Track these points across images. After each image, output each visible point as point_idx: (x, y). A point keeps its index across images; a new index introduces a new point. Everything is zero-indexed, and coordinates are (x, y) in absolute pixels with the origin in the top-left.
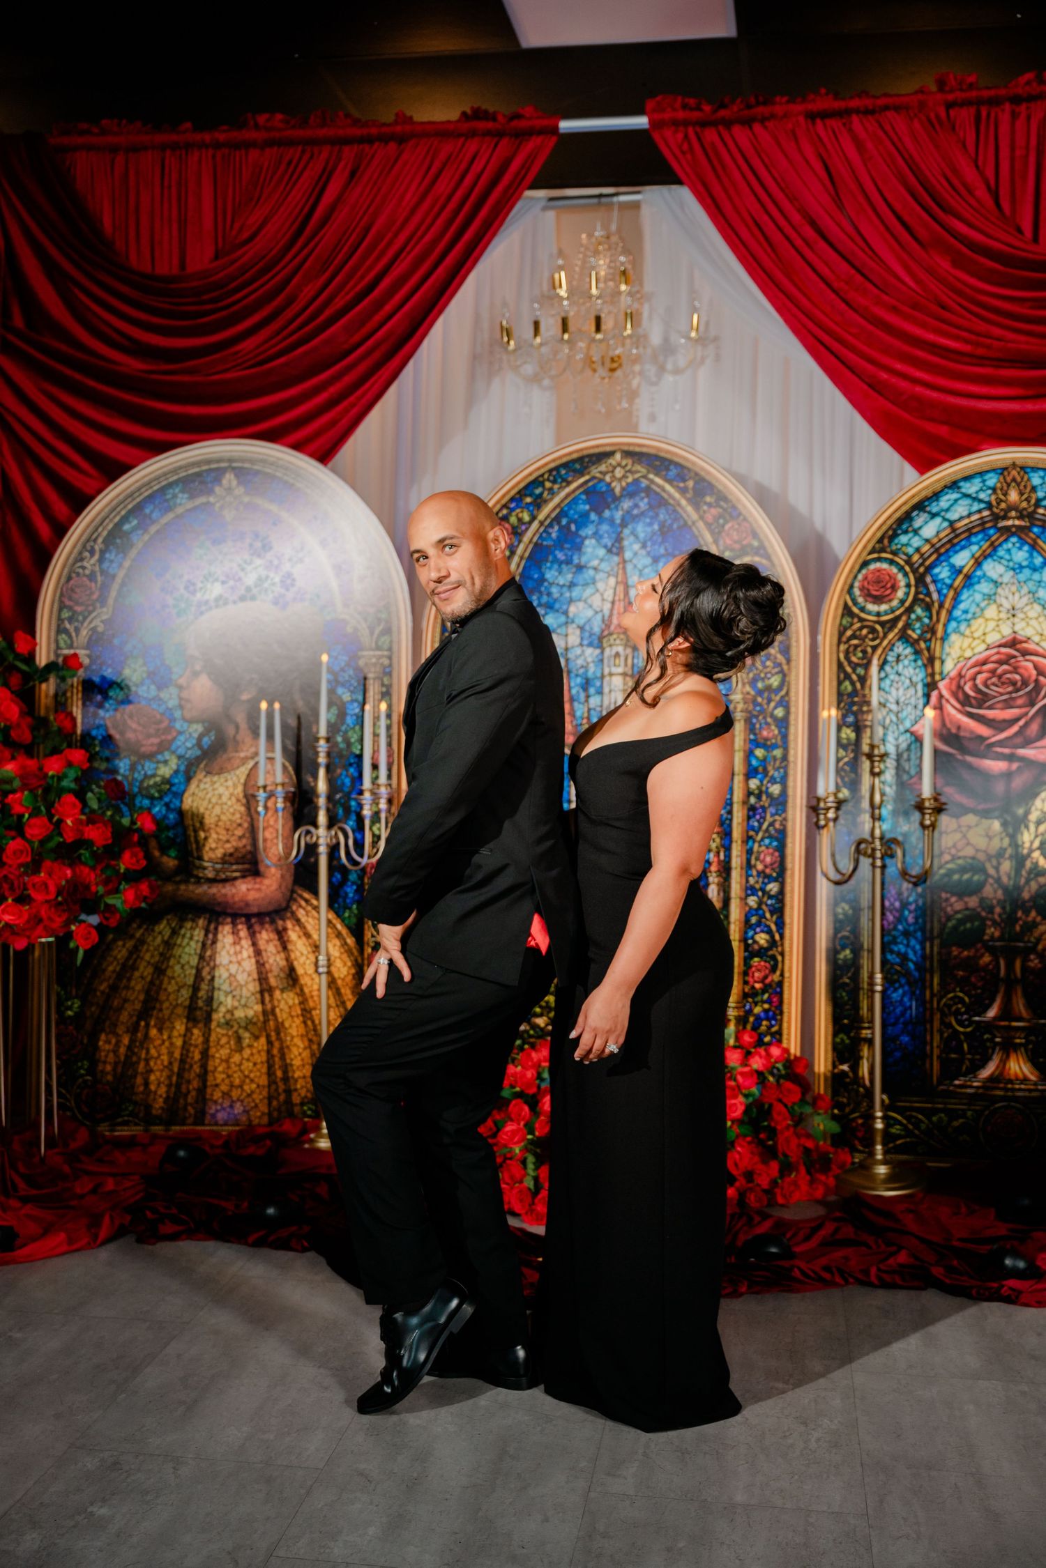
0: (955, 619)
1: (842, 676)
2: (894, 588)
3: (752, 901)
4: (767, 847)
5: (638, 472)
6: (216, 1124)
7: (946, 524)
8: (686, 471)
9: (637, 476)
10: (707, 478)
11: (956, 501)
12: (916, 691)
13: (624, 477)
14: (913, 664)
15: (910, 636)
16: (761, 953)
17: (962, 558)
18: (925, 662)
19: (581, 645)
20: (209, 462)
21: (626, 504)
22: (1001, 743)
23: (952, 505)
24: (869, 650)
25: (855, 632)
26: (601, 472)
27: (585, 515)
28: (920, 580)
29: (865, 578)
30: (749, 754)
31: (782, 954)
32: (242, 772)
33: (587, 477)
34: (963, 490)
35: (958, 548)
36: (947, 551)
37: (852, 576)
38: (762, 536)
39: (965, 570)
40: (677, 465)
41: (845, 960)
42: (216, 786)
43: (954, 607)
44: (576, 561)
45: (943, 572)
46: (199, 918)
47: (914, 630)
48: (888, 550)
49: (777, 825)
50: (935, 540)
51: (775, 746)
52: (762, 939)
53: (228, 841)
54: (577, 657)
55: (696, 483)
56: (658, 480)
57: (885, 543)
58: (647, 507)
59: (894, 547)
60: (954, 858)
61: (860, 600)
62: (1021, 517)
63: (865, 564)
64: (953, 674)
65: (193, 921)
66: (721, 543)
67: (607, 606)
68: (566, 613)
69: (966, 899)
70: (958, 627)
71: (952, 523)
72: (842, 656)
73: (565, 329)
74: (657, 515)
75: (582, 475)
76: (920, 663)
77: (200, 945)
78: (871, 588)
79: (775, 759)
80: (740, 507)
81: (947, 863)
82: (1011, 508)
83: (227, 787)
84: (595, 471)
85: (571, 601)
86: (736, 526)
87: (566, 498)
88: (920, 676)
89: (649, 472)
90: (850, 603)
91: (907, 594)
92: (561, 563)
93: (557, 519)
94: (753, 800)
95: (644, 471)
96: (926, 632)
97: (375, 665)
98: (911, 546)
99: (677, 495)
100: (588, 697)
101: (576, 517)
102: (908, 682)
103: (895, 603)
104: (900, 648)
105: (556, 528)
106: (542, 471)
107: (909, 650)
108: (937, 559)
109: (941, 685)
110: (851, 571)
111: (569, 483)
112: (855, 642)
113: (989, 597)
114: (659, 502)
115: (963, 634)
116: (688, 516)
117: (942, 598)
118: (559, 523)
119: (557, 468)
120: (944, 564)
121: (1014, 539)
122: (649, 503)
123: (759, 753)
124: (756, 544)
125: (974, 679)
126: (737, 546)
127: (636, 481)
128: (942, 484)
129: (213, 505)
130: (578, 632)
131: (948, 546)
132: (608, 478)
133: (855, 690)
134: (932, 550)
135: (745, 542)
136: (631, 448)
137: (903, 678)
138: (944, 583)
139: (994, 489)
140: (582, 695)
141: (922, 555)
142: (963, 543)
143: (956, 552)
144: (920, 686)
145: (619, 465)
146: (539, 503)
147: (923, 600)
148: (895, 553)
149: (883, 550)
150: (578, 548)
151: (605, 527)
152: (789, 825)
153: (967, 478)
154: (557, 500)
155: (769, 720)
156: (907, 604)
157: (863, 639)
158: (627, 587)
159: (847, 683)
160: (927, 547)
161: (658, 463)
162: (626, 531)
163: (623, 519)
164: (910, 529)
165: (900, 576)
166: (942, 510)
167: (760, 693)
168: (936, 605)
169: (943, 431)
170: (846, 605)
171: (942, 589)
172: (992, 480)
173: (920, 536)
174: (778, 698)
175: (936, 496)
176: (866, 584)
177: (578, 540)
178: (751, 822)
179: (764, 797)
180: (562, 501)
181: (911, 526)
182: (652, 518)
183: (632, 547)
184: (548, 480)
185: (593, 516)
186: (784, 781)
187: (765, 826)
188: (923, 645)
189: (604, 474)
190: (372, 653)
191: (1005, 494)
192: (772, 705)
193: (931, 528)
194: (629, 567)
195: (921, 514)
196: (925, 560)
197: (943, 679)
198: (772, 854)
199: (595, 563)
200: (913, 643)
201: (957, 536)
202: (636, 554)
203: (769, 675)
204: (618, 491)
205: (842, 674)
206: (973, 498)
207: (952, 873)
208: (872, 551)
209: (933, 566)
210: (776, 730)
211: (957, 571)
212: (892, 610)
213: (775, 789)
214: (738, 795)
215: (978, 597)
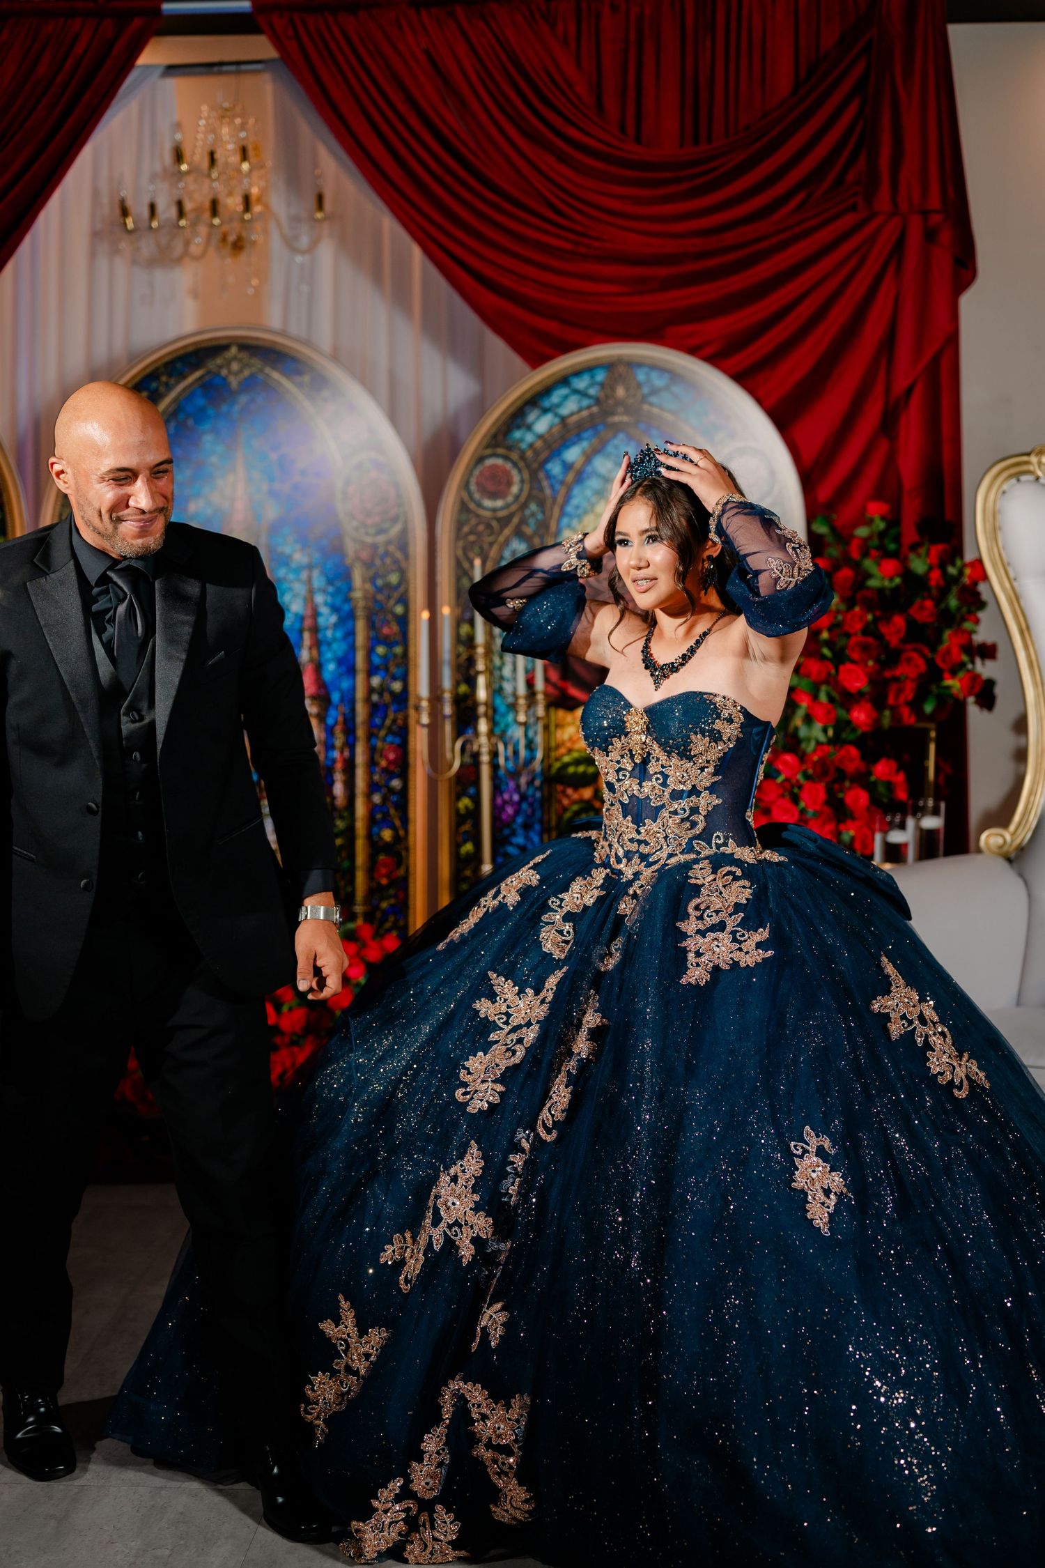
0: (567, 514)
1: (460, 572)
2: (509, 483)
3: (377, 798)
4: (390, 744)
5: (254, 366)
7: (557, 420)
8: (302, 365)
9: (254, 370)
10: (324, 372)
11: (566, 397)
13: (240, 371)
15: (525, 532)
16: (387, 848)
17: (573, 454)
21: (244, 399)
23: (563, 401)
24: (486, 546)
25: (472, 528)
26: (216, 366)
27: (202, 410)
28: (534, 478)
29: (481, 474)
30: (370, 652)
31: (407, 849)
33: (203, 372)
34: (573, 386)
35: (569, 444)
36: (559, 447)
37: (468, 472)
39: (576, 466)
40: (293, 359)
41: (467, 854)
43: (566, 501)
44: (194, 457)
45: (555, 468)
47: (528, 526)
48: (503, 445)
49: (400, 722)
50: (547, 436)
51: (397, 643)
52: (387, 835)
55: (313, 377)
56: (275, 374)
57: (500, 439)
58: (266, 401)
59: (508, 443)
60: (570, 751)
61: (477, 495)
62: (627, 413)
63: (481, 459)
66: (338, 438)
67: (227, 504)
68: (186, 511)
70: (570, 522)
71: (563, 419)
72: (460, 553)
73: (181, 213)
75: (198, 369)
78: (487, 483)
79: (395, 656)
81: (562, 756)
82: (619, 403)
84: (213, 364)
85: (191, 498)
86: (353, 422)
87: (184, 390)
89: (265, 366)
90: (467, 499)
91: (521, 490)
94: (375, 698)
95: (260, 365)
96: (540, 527)
98: (524, 441)
99: (294, 390)
101: (193, 411)
103: (510, 499)
104: (516, 544)
106: (159, 364)
107: (523, 546)
108: (549, 455)
110: (468, 466)
111: (184, 377)
112: (472, 538)
113: (599, 493)
114: (276, 397)
117: (555, 494)
118: (177, 419)
119: (173, 362)
120: (557, 460)
121: (621, 436)
122: (266, 398)
123: (381, 650)
124: (373, 439)
126: (354, 442)
127: (252, 376)
128: (553, 379)
131: (560, 442)
132: (224, 372)
134: (545, 446)
135: (361, 438)
136: (247, 341)
138: (556, 479)
139: (602, 385)
141: (535, 451)
142: (574, 439)
143: (567, 447)
145: (235, 358)
147: (536, 496)
149: (498, 446)
150: (197, 444)
151: (222, 422)
152: (410, 722)
153: (578, 373)
154: (173, 395)
155: (390, 617)
156: (522, 500)
157: (479, 535)
159: (465, 580)
161: (274, 356)
162: (245, 427)
163: (241, 414)
164: (524, 424)
165: (514, 472)
166: (554, 406)
167: (379, 590)
168: (549, 500)
169: (552, 326)
170: (463, 501)
171: (554, 485)
172: (601, 375)
173: (533, 432)
174: (397, 595)
175: (546, 391)
176: (481, 479)
177: (195, 436)
178: (373, 720)
179: (386, 695)
180: (179, 395)
181: (524, 421)
184: (164, 374)
185: (210, 411)
186: (405, 679)
187: (388, 722)
189: (220, 367)
191: (613, 389)
192: (392, 602)
193: (543, 424)
195: (534, 409)
196: (538, 455)
198: (395, 751)
199: (214, 459)
200: (528, 539)
201: (568, 432)
203: (388, 572)
204: (234, 385)
206: (583, 394)
207: (566, 765)
208: (487, 447)
209: (547, 461)
210: (395, 628)
211: (567, 467)
212: (507, 506)
213: (397, 686)
214: (360, 694)
215: (589, 493)
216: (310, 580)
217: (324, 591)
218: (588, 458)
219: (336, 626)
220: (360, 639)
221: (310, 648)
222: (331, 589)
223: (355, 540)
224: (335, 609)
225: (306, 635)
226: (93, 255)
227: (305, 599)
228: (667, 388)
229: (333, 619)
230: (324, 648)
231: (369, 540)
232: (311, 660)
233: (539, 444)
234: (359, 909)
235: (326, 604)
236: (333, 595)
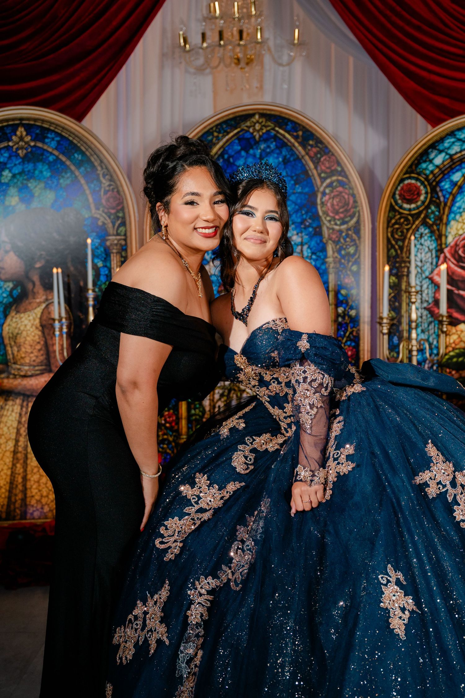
0: (453, 212)
1: (390, 246)
2: (419, 194)
4: (349, 346)
5: (269, 126)
6: (34, 519)
7: (447, 157)
8: (297, 126)
9: (269, 128)
10: (310, 129)
11: (453, 143)
12: (432, 255)
13: (261, 129)
14: (430, 239)
15: (428, 223)
17: (457, 177)
18: (437, 237)
20: (7, 120)
21: (263, 146)
23: (451, 146)
24: (405, 231)
25: (396, 220)
26: (247, 126)
27: (239, 152)
28: (433, 191)
29: (402, 189)
30: (337, 293)
32: (39, 311)
33: (239, 130)
34: (458, 136)
35: (454, 170)
36: (449, 172)
37: (394, 188)
38: (342, 164)
39: (459, 184)
40: (292, 122)
42: (23, 319)
43: (453, 204)
45: (446, 185)
46: (17, 398)
47: (430, 219)
48: (415, 172)
49: (354, 333)
50: (442, 166)
51: (352, 288)
53: (32, 353)
55: (303, 133)
56: (281, 131)
57: (413, 168)
58: (275, 147)
59: (418, 170)
60: (454, 349)
61: (400, 202)
63: (402, 180)
64: (452, 244)
65: (13, 400)
66: (319, 168)
69: (461, 372)
70: (455, 217)
71: (451, 156)
72: (389, 235)
73: (221, 37)
74: (281, 152)
75: (236, 128)
76: (433, 238)
77: (18, 415)
78: (405, 194)
79: (352, 295)
80: (330, 147)
81: (450, 352)
83: (30, 320)
84: (244, 126)
86: (328, 159)
87: (226, 142)
88: (433, 245)
89: (275, 126)
90: (394, 204)
91: (426, 198)
93: (222, 155)
94: (340, 319)
95: (272, 125)
96: (437, 220)
97: (116, 245)
98: (428, 170)
99: (292, 140)
101: (233, 153)
102: (427, 249)
103: (419, 203)
104: (423, 230)
105: (221, 160)
106: (212, 126)
107: (427, 231)
108: (443, 177)
109: (446, 250)
110: (394, 185)
111: (228, 133)
112: (397, 226)
114: (282, 144)
115: (458, 221)
116: (299, 153)
117: (446, 200)
118: (223, 158)
119: (220, 124)
120: (447, 180)
122: (276, 145)
123: (343, 291)
124: (339, 169)
125: (464, 247)
126: (328, 171)
127: (268, 132)
128: (445, 133)
129: (12, 147)
131: (449, 170)
132: (251, 130)
133: (397, 255)
134: (440, 172)
135: (333, 168)
136: (265, 112)
137: (424, 247)
138: (447, 192)
141: (434, 175)
142: (457, 168)
143: (454, 173)
144: (434, 252)
145: (258, 122)
146: (211, 145)
147: (435, 201)
148: (419, 174)
149: (412, 172)
151: (250, 161)
152: (361, 333)
153: (460, 129)
154: (221, 144)
155: (349, 272)
156: (426, 204)
157: (401, 224)
159: (393, 251)
160: (437, 170)
161: (280, 121)
163: (261, 155)
164: (428, 160)
165: (422, 188)
166: (446, 148)
167: (343, 257)
168: (443, 204)
169: (445, 101)
170: (391, 204)
171: (446, 195)
173: (433, 164)
174: (353, 260)
175: (442, 140)
176: (402, 192)
177: (235, 168)
178: (339, 332)
179: (347, 318)
180: (225, 144)
181: (428, 158)
182: (278, 154)
184: (216, 131)
185: (243, 153)
186: (357, 308)
187: (347, 334)
188: (435, 227)
189: (249, 127)
190: (114, 237)
192: (350, 264)
193: (439, 160)
195: (434, 151)
196: (436, 178)
197: (447, 247)
198: (352, 350)
200: (430, 227)
201: (454, 163)
203: (348, 247)
204: (257, 137)
205: (389, 245)
207: (452, 357)
208: (406, 173)
209: (441, 181)
210: (353, 279)
211: (454, 184)
212: (418, 208)
213: (353, 313)
216: (301, 252)
220: (332, 285)
222: (314, 257)
223: (328, 228)
226: (162, 67)
231: (337, 228)
236: (315, 260)
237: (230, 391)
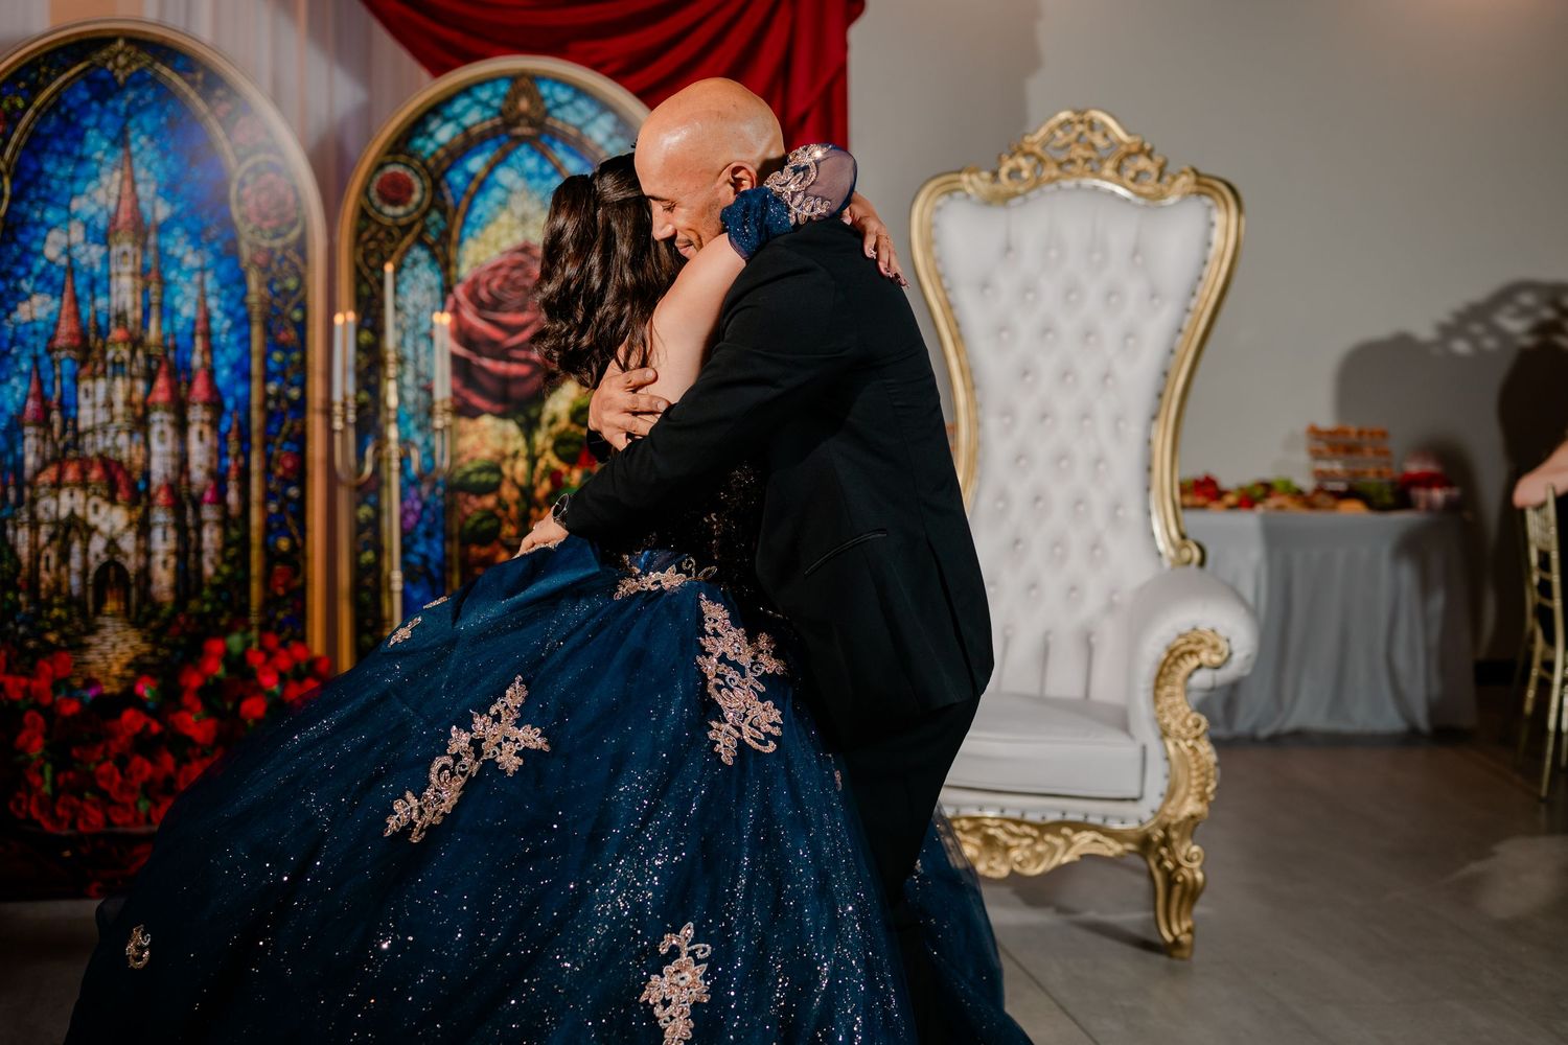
0: (469, 225)
2: (410, 191)
3: (273, 507)
4: (287, 452)
5: (142, 61)
7: (459, 131)
8: (194, 62)
9: (142, 64)
10: (216, 70)
11: (468, 108)
12: (433, 295)
13: (128, 65)
14: (429, 268)
15: (426, 240)
16: (283, 558)
17: (476, 164)
18: (441, 265)
19: (86, 241)
21: (131, 95)
22: (518, 347)
23: (465, 111)
24: (387, 253)
25: (371, 235)
26: (102, 59)
27: (86, 104)
28: (435, 186)
29: (382, 180)
30: (266, 357)
31: (305, 558)
33: (86, 63)
34: (476, 96)
35: (471, 153)
36: (461, 156)
37: (367, 179)
38: (275, 134)
39: (478, 176)
40: (184, 55)
41: (366, 563)
43: (468, 210)
44: (77, 152)
45: (457, 178)
47: (430, 235)
48: (404, 152)
49: (297, 429)
50: (449, 145)
51: (294, 349)
52: (284, 544)
54: (81, 255)
55: (205, 75)
56: (165, 71)
57: (401, 145)
58: (152, 99)
59: (409, 150)
60: (472, 459)
61: (377, 202)
62: (530, 126)
63: (380, 166)
64: (468, 279)
66: (233, 139)
67: (112, 204)
68: (68, 208)
69: (484, 499)
70: (472, 232)
71: (466, 130)
72: (360, 259)
74: (164, 108)
75: (80, 62)
76: (435, 267)
78: (387, 190)
79: (292, 363)
81: (465, 464)
82: (522, 115)
84: (97, 58)
85: (72, 196)
86: (249, 123)
87: (66, 82)
88: (435, 280)
89: (154, 61)
90: (367, 206)
91: (422, 198)
92: (60, 154)
93: (55, 108)
94: (271, 405)
95: (149, 60)
96: (441, 236)
98: (426, 150)
99: (185, 87)
100: (94, 298)
101: (76, 105)
102: (424, 285)
103: (411, 206)
104: (420, 253)
105: (54, 116)
106: (36, 54)
107: (425, 254)
108: (451, 164)
109: (457, 289)
110: (368, 172)
111: (67, 70)
112: (372, 245)
113: (503, 204)
114: (166, 94)
115: (477, 239)
116: (198, 109)
117: (457, 203)
118: (57, 111)
119: (53, 52)
120: (459, 169)
121: (524, 147)
122: (155, 95)
123: (277, 356)
124: (269, 141)
125: (488, 283)
126: (250, 144)
127: (140, 71)
128: (456, 88)
130: (81, 229)
131: (462, 151)
132: (110, 65)
133: (372, 293)
134: (446, 155)
135: (258, 140)
136: (135, 35)
137: (419, 281)
138: (458, 189)
139: (506, 97)
140: (88, 297)
141: (436, 160)
142: (476, 148)
143: (469, 157)
144: (437, 291)
145: (121, 52)
146: (34, 89)
147: (438, 205)
148: (410, 156)
149: (399, 153)
150: (80, 138)
151: (108, 119)
152: (309, 430)
153: (480, 84)
154: (54, 86)
155: (286, 323)
156: (423, 208)
157: (380, 242)
158: (134, 184)
159: (365, 287)
161: (163, 52)
162: (132, 123)
163: (127, 110)
164: (425, 133)
165: (415, 180)
166: (456, 115)
167: (277, 295)
168: (451, 209)
169: (453, 36)
170: (362, 206)
171: (456, 194)
172: (504, 87)
173: (435, 140)
174: (294, 301)
175: (449, 100)
176: (382, 186)
177: (79, 130)
178: (270, 427)
179: (282, 402)
180: (60, 87)
181: (426, 129)
182: (158, 110)
183: (139, 141)
184: (44, 64)
185: (95, 106)
186: (303, 385)
187: (285, 429)
188: (438, 249)
189: (106, 60)
191: (516, 101)
192: (289, 308)
193: (445, 133)
194: (136, 161)
195: (436, 118)
196: (440, 164)
197: (458, 284)
198: (292, 459)
199: (98, 155)
200: (429, 247)
201: (471, 142)
202: (142, 148)
203: (286, 277)
204: (121, 79)
205: (359, 278)
206: (486, 105)
207: (468, 474)
208: (389, 153)
209: (448, 170)
210: (292, 334)
211: (471, 177)
212: (408, 214)
213: (294, 393)
214: (256, 399)
215: (491, 203)
216: (202, 284)
217: (218, 295)
218: (491, 168)
219: (229, 331)
220: (256, 344)
221: (203, 353)
222: (225, 293)
223: (251, 245)
224: (229, 313)
225: (199, 341)
227: (197, 304)
228: (570, 103)
229: (227, 323)
230: (217, 353)
231: (265, 244)
232: (204, 365)
233: (441, 153)
234: (254, 619)
235: (219, 307)
236: (227, 300)
237: (67, 530)
